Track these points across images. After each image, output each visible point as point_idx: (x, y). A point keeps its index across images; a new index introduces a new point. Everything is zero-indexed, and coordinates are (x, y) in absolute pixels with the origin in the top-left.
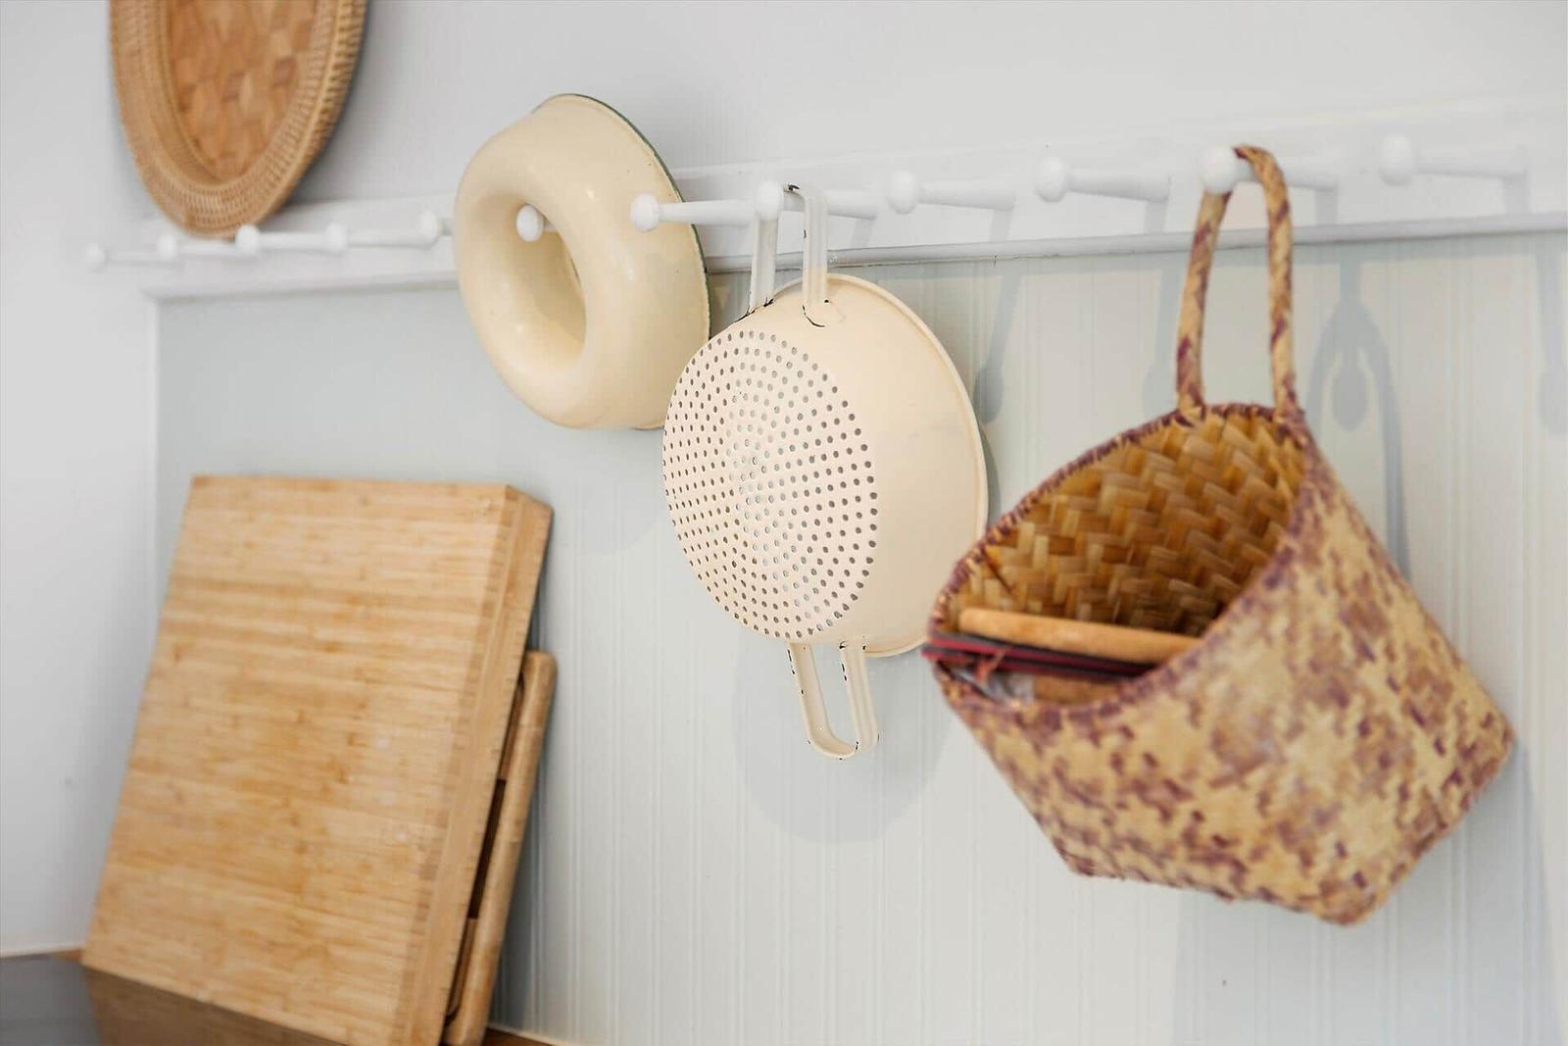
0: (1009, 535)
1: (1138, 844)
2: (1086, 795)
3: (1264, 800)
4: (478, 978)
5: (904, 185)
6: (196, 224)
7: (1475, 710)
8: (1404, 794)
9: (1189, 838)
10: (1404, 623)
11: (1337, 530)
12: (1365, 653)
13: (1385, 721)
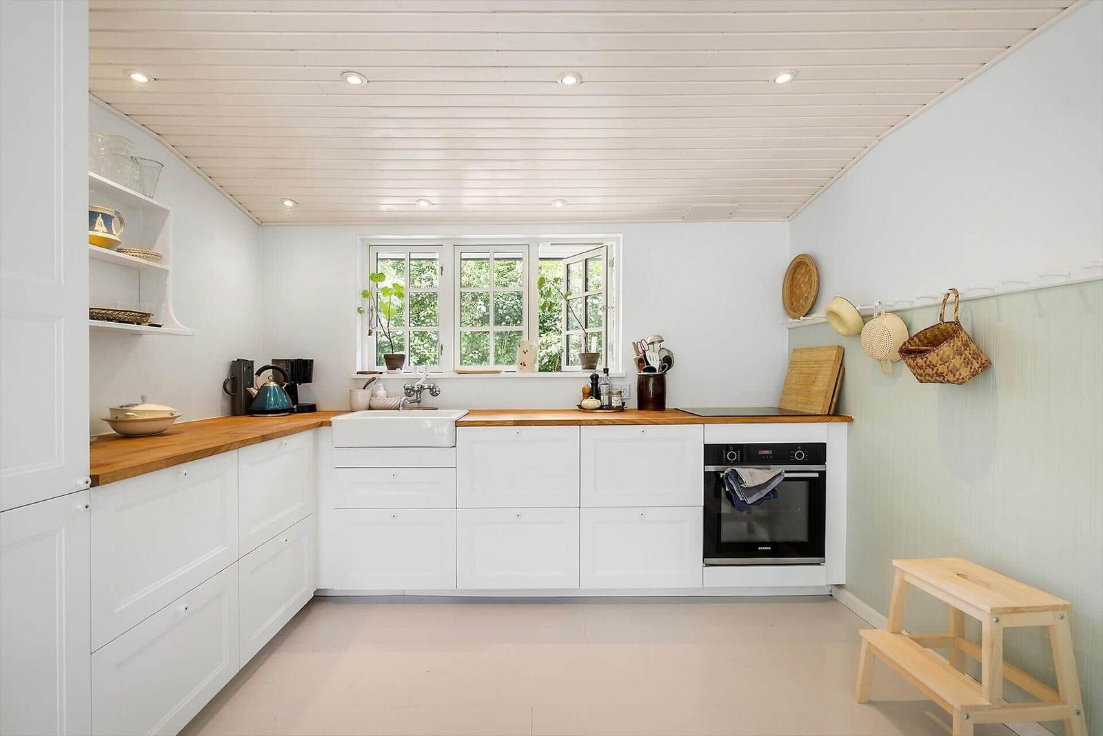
0: (912, 339)
1: (929, 375)
2: (920, 368)
3: (948, 367)
4: (833, 406)
5: (896, 300)
6: (794, 318)
7: (984, 359)
8: (971, 368)
9: (936, 373)
10: (973, 346)
11: (963, 334)
12: (966, 349)
13: (968, 358)
